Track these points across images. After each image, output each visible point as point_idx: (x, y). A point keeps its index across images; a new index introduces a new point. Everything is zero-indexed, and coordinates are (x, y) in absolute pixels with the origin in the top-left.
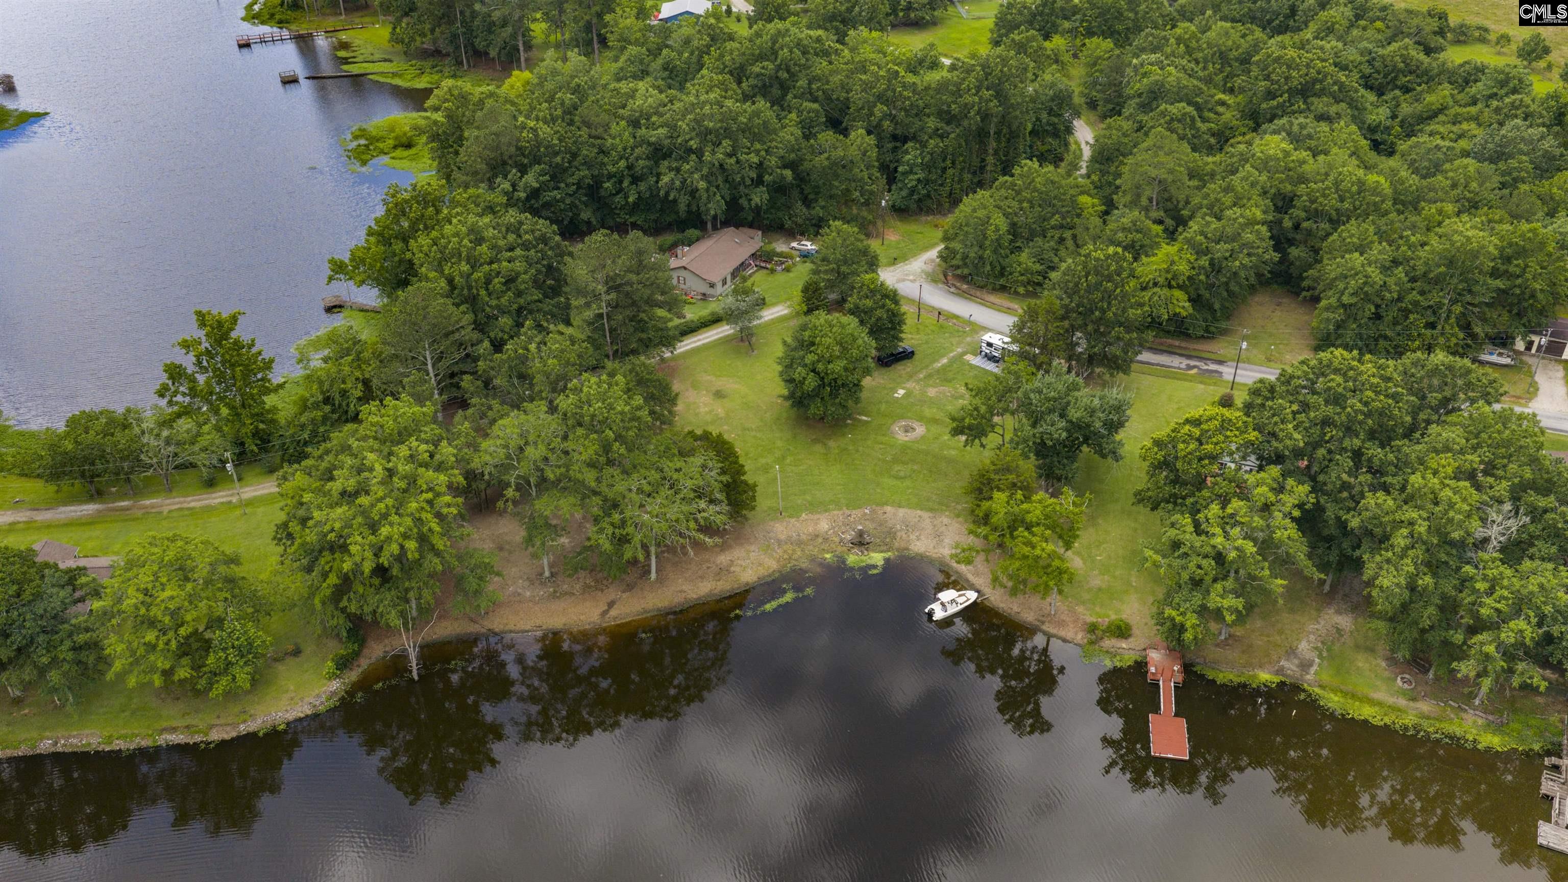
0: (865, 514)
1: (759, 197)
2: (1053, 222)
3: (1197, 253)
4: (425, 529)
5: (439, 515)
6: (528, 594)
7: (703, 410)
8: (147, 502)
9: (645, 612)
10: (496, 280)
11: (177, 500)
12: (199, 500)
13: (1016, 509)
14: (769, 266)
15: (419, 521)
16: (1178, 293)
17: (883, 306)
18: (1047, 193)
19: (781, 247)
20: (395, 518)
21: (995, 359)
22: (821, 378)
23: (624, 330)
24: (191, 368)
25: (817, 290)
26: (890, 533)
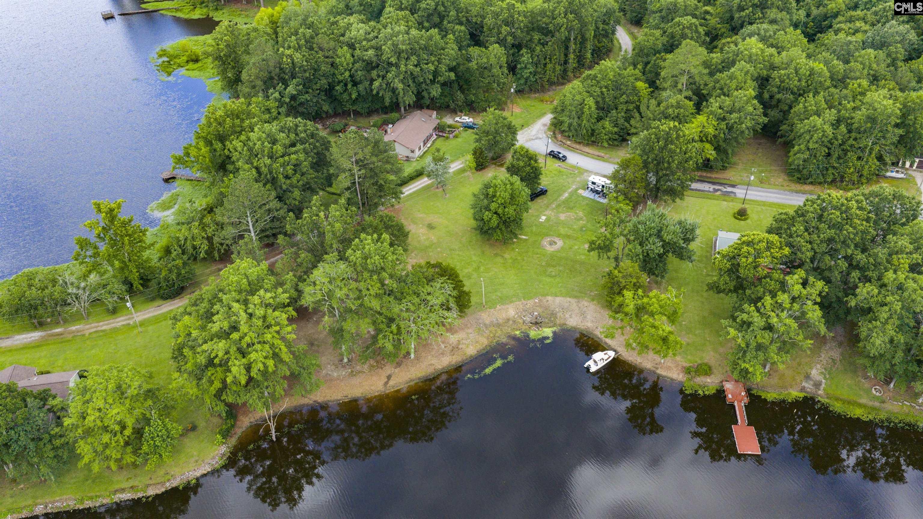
0: (536, 303)
1: (436, 91)
2: (622, 100)
3: (718, 119)
4: (277, 350)
5: (283, 339)
6: (335, 374)
7: (423, 238)
8: (74, 328)
9: (412, 380)
10: (288, 167)
11: (93, 325)
12: (108, 324)
13: (639, 302)
14: (444, 135)
15: (272, 346)
16: (708, 146)
17: (530, 165)
18: (616, 82)
19: (448, 120)
20: (258, 347)
21: (597, 192)
22: (501, 218)
23: (370, 192)
24: (93, 239)
25: (481, 153)
26: (552, 314)
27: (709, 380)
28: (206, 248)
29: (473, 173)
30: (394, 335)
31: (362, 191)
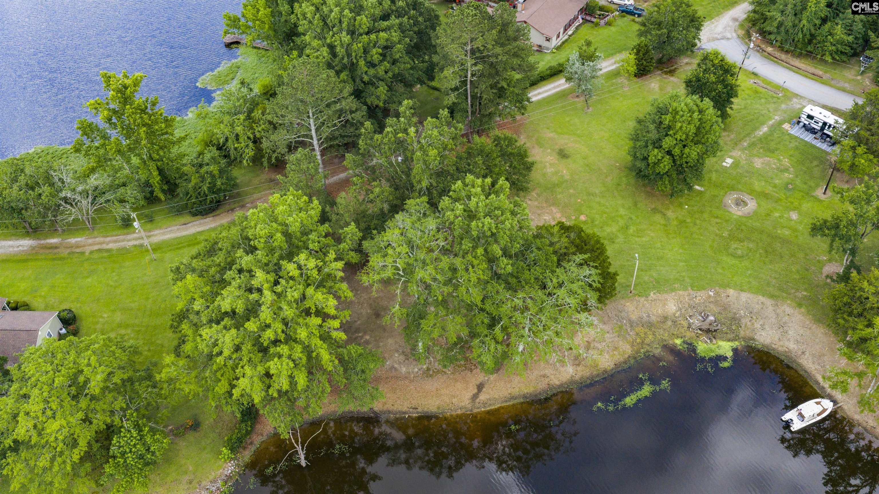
0: (710, 296)
6: (404, 370)
7: (550, 170)
8: (73, 240)
9: (513, 398)
10: (374, 51)
11: (97, 239)
12: (115, 242)
14: (594, 20)
19: (601, 1)
21: (813, 131)
22: (674, 161)
23: (485, 96)
24: (102, 125)
25: (647, 52)
26: (734, 319)
28: (252, 153)
29: (629, 80)
30: (497, 342)
31: (473, 97)
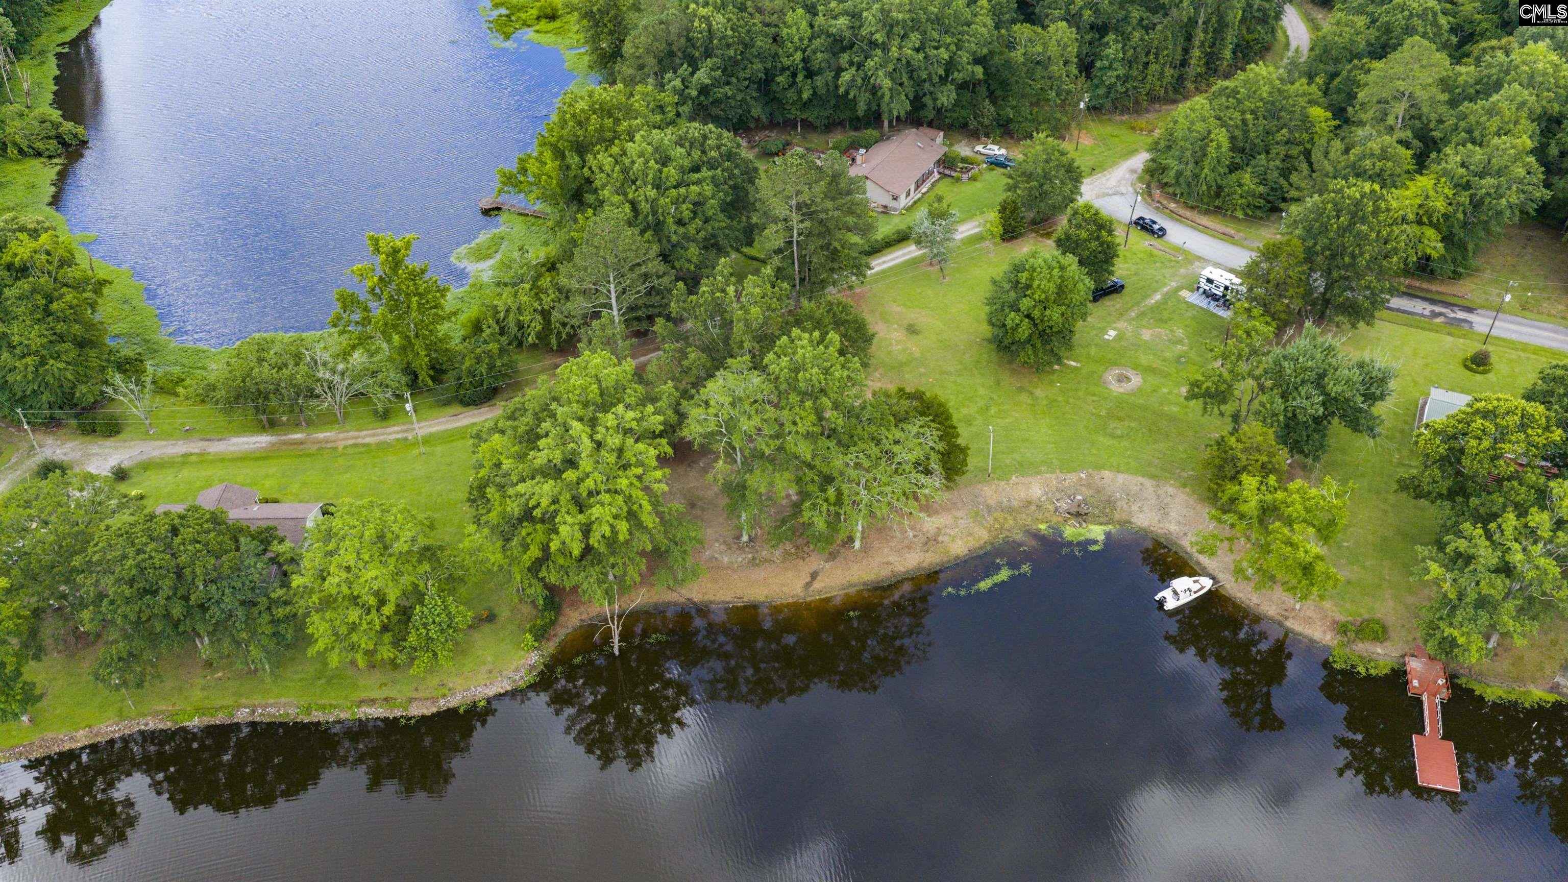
0: (1081, 479)
1: (946, 97)
2: (1279, 137)
3: (1456, 186)
4: (635, 507)
5: (646, 489)
6: (726, 559)
7: (897, 348)
8: (321, 436)
9: (851, 585)
10: (684, 206)
11: (350, 434)
12: (373, 435)
13: (1269, 497)
14: (953, 174)
15: (628, 499)
16: (1430, 232)
17: (1098, 238)
18: (1273, 103)
19: (963, 149)
20: (605, 497)
21: (1215, 298)
22: (1036, 325)
23: (815, 260)
24: (364, 296)
25: (1015, 210)
26: (1109, 502)
27: (1379, 651)
28: (539, 328)
29: (995, 244)
30: (829, 504)
31: (802, 257)
